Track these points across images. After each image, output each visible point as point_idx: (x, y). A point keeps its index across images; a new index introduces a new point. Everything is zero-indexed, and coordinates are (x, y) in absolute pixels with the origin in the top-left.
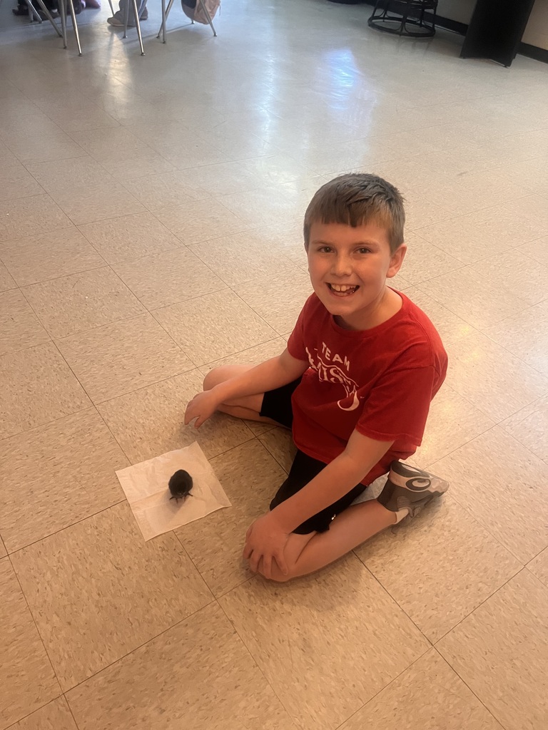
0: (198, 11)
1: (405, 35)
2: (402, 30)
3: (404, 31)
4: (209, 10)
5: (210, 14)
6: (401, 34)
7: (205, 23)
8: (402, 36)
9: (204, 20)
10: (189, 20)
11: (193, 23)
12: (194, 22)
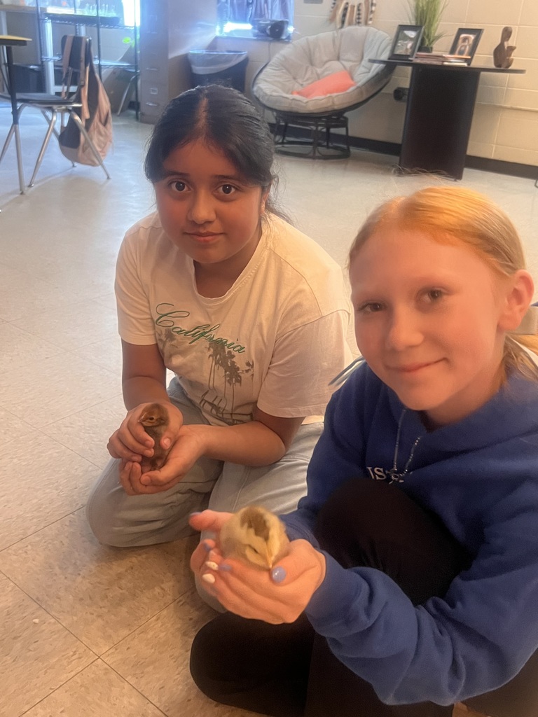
0: (84, 151)
1: (319, 158)
2: (314, 153)
3: (317, 154)
4: (99, 149)
5: (101, 154)
6: (314, 158)
7: (93, 164)
8: (317, 160)
9: (93, 162)
10: (69, 163)
11: (74, 166)
12: (76, 164)
